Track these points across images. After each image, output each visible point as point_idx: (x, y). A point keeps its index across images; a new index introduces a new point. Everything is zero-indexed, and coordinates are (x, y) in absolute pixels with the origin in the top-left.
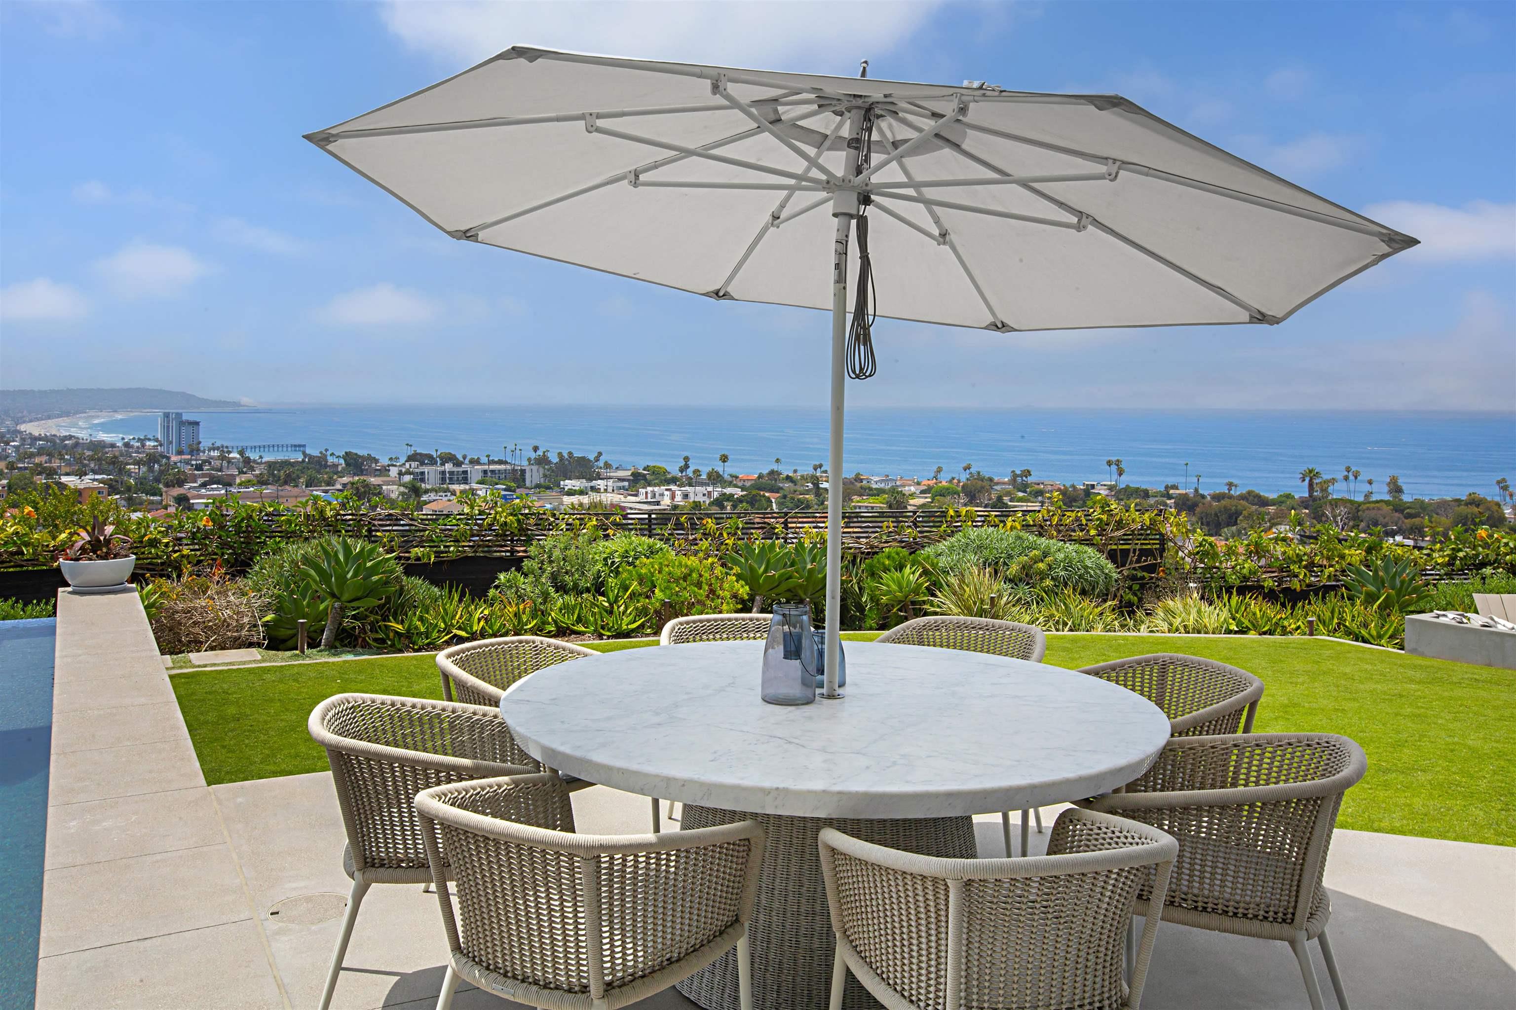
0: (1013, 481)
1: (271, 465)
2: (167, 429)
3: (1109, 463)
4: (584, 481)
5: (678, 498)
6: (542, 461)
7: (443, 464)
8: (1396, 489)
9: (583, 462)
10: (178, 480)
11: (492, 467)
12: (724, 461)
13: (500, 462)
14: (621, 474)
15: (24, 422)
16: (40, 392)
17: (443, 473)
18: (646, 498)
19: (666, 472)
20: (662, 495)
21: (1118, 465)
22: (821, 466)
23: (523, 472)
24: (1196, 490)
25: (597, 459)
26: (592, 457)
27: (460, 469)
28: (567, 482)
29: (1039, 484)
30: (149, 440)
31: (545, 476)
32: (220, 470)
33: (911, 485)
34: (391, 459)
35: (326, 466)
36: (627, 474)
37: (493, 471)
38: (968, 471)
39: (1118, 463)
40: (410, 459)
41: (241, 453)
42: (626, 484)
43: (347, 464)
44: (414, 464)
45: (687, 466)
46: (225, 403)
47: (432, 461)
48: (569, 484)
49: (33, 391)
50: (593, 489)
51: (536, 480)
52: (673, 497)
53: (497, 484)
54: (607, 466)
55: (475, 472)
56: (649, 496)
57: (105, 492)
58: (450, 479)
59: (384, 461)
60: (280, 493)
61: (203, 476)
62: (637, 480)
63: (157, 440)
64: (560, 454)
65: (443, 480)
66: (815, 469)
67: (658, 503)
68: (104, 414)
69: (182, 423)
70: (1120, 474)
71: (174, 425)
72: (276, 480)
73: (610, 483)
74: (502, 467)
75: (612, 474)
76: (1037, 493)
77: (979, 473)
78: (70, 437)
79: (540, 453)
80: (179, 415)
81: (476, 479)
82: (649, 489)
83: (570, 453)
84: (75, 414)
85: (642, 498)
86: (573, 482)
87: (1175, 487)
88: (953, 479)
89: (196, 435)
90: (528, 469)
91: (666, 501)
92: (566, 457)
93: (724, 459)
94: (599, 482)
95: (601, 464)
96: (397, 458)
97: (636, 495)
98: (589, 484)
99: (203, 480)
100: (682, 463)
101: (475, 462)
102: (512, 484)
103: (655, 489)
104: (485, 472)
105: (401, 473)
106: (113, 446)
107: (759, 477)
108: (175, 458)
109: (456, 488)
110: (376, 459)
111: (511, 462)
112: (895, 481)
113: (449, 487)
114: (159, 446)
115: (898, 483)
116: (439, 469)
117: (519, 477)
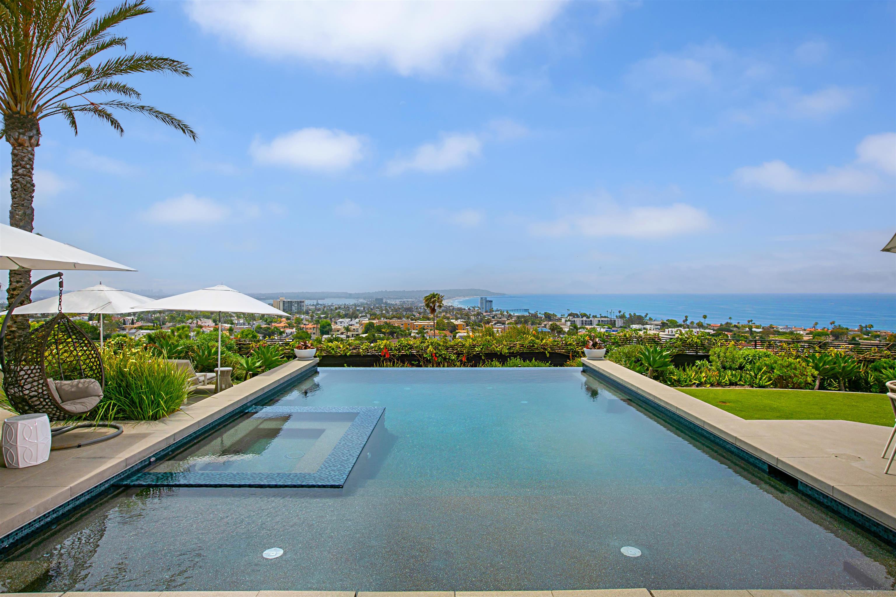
0: (861, 330)
1: (518, 317)
2: (482, 304)
4: (641, 325)
6: (622, 317)
7: (582, 317)
9: (640, 318)
10: (487, 322)
11: (602, 319)
12: (705, 318)
13: (605, 317)
14: (656, 323)
17: (583, 321)
18: (669, 333)
19: (676, 322)
20: (676, 332)
23: (615, 321)
25: (646, 316)
26: (643, 315)
27: (589, 320)
28: (633, 325)
29: (877, 332)
30: (476, 307)
31: (624, 323)
32: (501, 319)
33: (801, 331)
34: (562, 315)
35: (538, 318)
36: (659, 323)
37: (602, 321)
38: (833, 325)
40: (569, 315)
41: (507, 312)
42: (659, 327)
43: (546, 317)
44: (571, 317)
45: (686, 320)
46: (501, 294)
47: (578, 316)
50: (645, 329)
51: (620, 325)
53: (604, 326)
54: (650, 319)
55: (595, 321)
56: (670, 332)
57: (465, 326)
58: (585, 323)
59: (559, 316)
61: (495, 320)
62: (664, 326)
63: (479, 307)
64: (630, 314)
65: (583, 324)
66: (749, 322)
67: (674, 335)
68: (461, 298)
69: (487, 301)
71: (484, 302)
72: (521, 322)
73: (652, 326)
74: (606, 319)
75: (652, 323)
76: (876, 336)
77: (839, 326)
79: (622, 313)
81: (596, 324)
82: (670, 329)
83: (635, 314)
84: (452, 298)
85: (666, 333)
86: (636, 326)
88: (825, 328)
89: (491, 305)
90: (617, 320)
92: (633, 315)
93: (705, 317)
94: (647, 326)
95: (648, 318)
96: (564, 315)
97: (664, 332)
98: (642, 327)
99: (495, 322)
100: (685, 319)
101: (594, 317)
102: (610, 326)
103: (673, 329)
104: (599, 321)
105: (566, 321)
106: (465, 309)
107: (721, 325)
108: (484, 314)
109: (588, 327)
110: (556, 315)
111: (608, 317)
112: (791, 328)
113: (585, 327)
114: (479, 309)
115: (793, 329)
116: (581, 319)
117: (613, 323)
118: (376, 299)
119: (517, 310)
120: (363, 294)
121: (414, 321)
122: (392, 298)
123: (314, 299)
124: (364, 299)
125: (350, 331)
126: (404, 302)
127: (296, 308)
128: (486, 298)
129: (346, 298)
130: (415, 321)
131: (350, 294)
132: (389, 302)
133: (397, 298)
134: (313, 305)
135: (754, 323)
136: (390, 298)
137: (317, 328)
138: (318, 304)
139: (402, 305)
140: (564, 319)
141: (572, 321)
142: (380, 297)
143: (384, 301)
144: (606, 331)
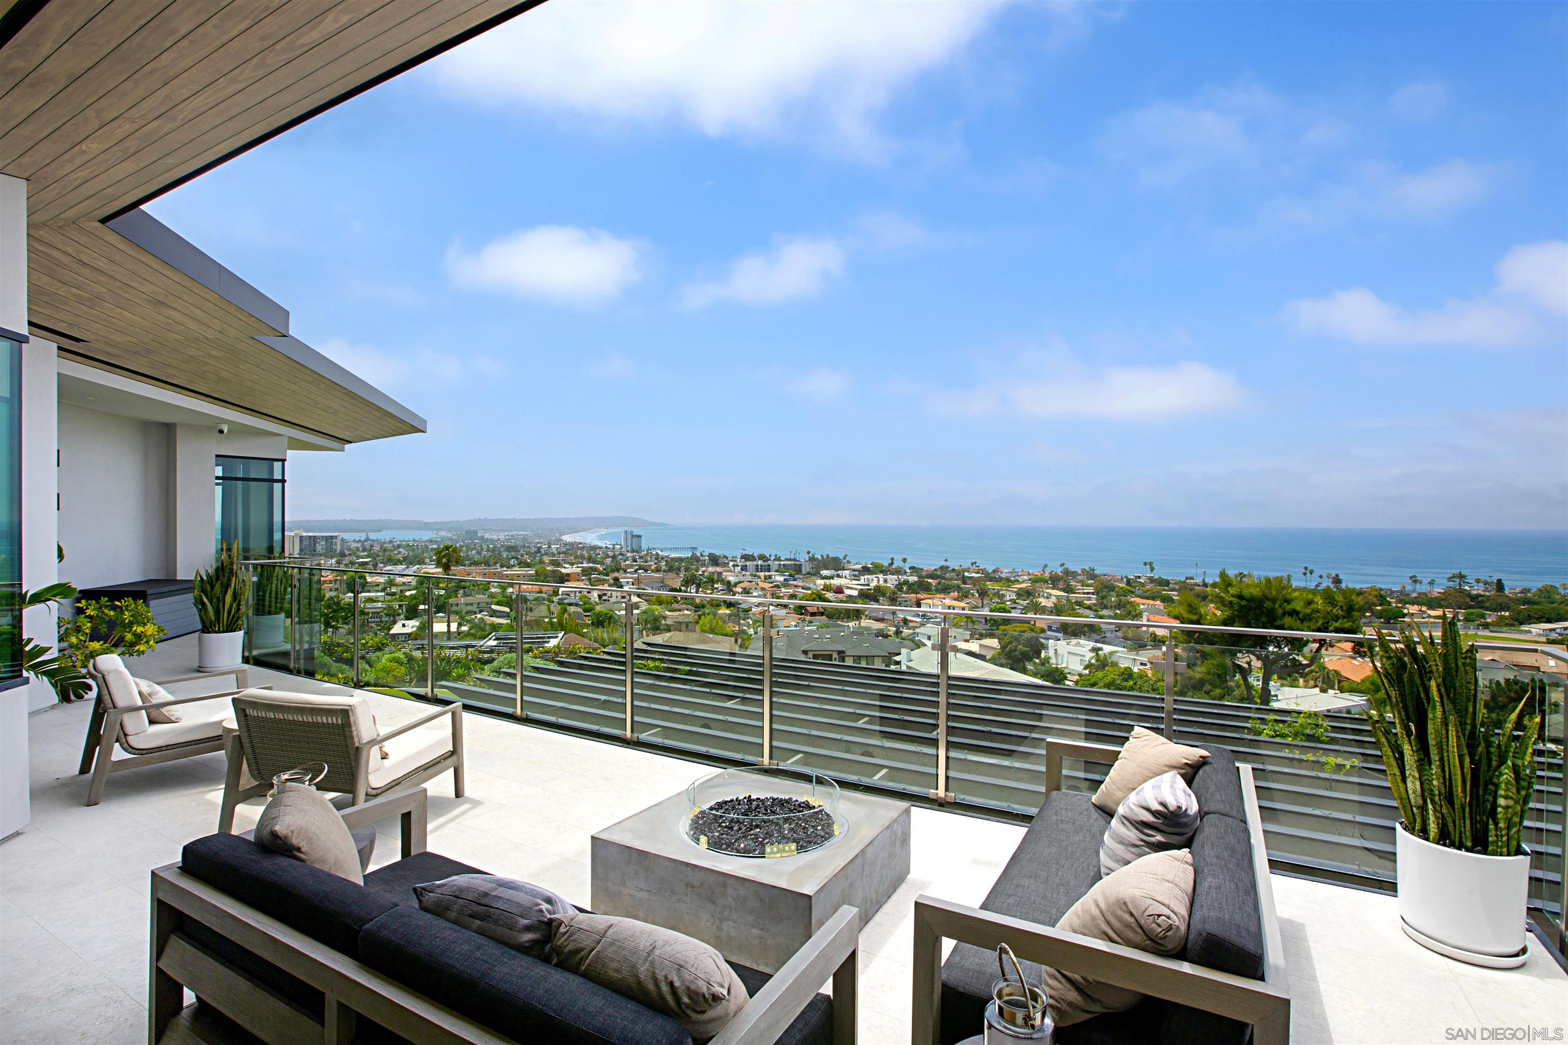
0: (1088, 573)
1: (670, 560)
2: (626, 539)
4: (833, 571)
5: (881, 582)
6: (812, 559)
7: (759, 561)
8: (1337, 581)
9: (836, 560)
10: (616, 568)
11: (785, 563)
13: (790, 560)
14: (856, 567)
15: (565, 535)
16: (574, 518)
17: (757, 565)
19: (880, 566)
20: (873, 580)
23: (801, 566)
24: (1204, 580)
25: (845, 558)
26: (841, 557)
27: (766, 564)
28: (824, 571)
29: (1103, 576)
30: (618, 544)
31: (812, 568)
33: (1024, 576)
34: (733, 557)
35: (698, 560)
36: (859, 567)
37: (784, 565)
38: (1063, 568)
39: (1151, 564)
41: (658, 552)
42: (857, 573)
43: (710, 560)
44: (743, 561)
45: (892, 563)
47: (754, 559)
48: (825, 573)
49: (570, 517)
50: (838, 576)
51: (808, 569)
52: (878, 581)
53: (785, 572)
54: (849, 562)
55: (775, 565)
56: (865, 581)
58: (761, 569)
64: (822, 556)
65: (757, 570)
67: (868, 585)
69: (633, 536)
70: (1152, 571)
71: (629, 537)
73: (847, 572)
74: (790, 563)
75: (851, 567)
76: (1097, 581)
77: (1068, 568)
78: (581, 543)
80: (632, 532)
81: (774, 569)
82: (866, 577)
83: (828, 556)
84: (588, 530)
85: (862, 582)
86: (827, 572)
88: (1052, 572)
89: (639, 543)
90: (803, 564)
91: (873, 584)
92: (826, 557)
94: (842, 572)
95: (845, 561)
96: (736, 557)
97: (859, 580)
98: (835, 573)
99: (637, 567)
100: (890, 561)
101: (776, 559)
102: (793, 573)
103: (869, 577)
104: (780, 565)
105: (734, 566)
106: (601, 548)
107: (935, 570)
108: (629, 555)
109: (762, 574)
110: (725, 556)
111: (795, 560)
112: (1018, 573)
113: (758, 573)
114: (622, 548)
115: (1020, 574)
116: (755, 563)
117: (798, 569)
118: (468, 532)
120: (447, 523)
121: (505, 569)
122: (493, 531)
123: (362, 531)
124: (449, 530)
125: (395, 585)
126: (512, 536)
127: (324, 547)
129: (420, 529)
130: (508, 568)
131: (426, 523)
132: (487, 536)
133: (502, 530)
134: (359, 541)
135: (978, 566)
136: (490, 530)
137: (341, 580)
139: (508, 540)
140: (731, 564)
141: (742, 566)
142: (474, 529)
143: (479, 535)
144: (785, 580)
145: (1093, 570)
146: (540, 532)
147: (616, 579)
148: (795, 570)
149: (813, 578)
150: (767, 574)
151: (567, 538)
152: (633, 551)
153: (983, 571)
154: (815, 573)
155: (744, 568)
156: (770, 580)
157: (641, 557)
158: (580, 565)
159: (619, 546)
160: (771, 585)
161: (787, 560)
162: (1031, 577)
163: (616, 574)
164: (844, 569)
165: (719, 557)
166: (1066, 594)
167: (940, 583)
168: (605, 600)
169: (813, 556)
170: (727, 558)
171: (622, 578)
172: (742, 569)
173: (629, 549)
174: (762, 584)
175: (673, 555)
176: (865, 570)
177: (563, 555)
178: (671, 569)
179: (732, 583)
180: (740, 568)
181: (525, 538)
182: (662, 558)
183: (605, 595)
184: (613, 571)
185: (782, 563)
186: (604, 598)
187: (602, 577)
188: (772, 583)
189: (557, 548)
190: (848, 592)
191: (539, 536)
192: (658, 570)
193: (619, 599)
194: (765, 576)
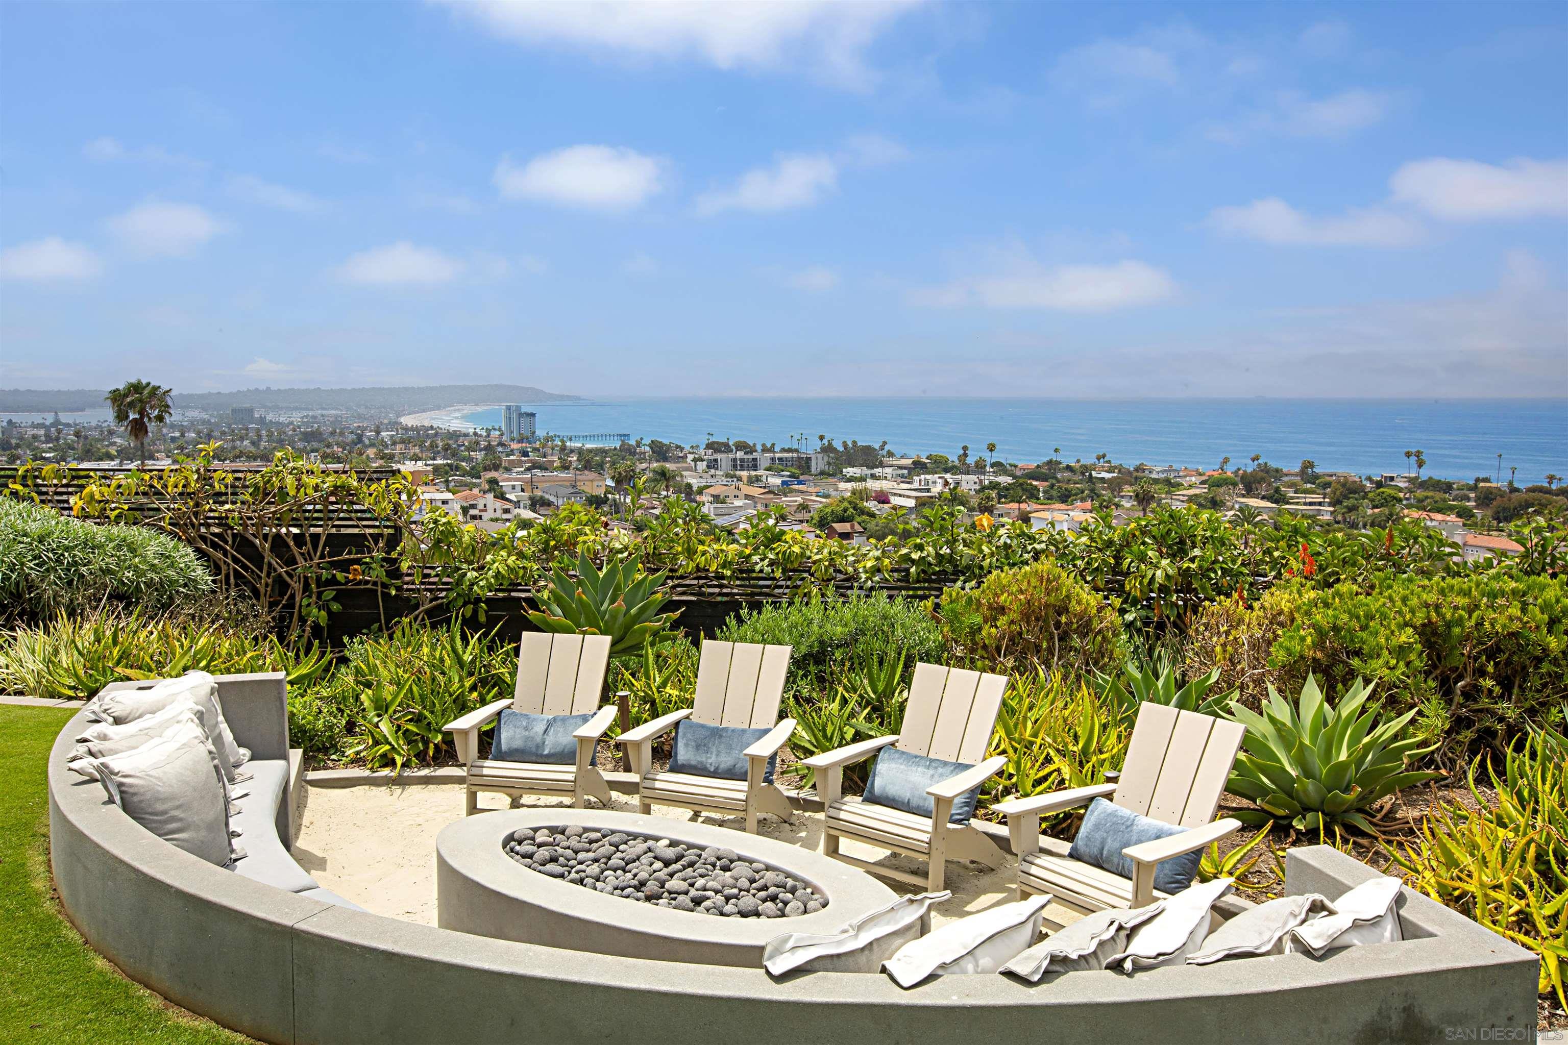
0: (1303, 472)
1: (589, 452)
2: (509, 420)
3: (1408, 455)
4: (865, 468)
5: (951, 485)
6: (828, 449)
7: (736, 452)
9: (868, 450)
10: (494, 464)
11: (781, 455)
12: (991, 450)
13: (789, 450)
14: (902, 462)
15: (404, 415)
16: (418, 388)
17: (735, 460)
18: (920, 485)
19: (947, 461)
20: (934, 482)
21: (1418, 457)
22: (1104, 456)
23: (809, 459)
24: (1511, 483)
25: (882, 448)
26: (877, 447)
27: (750, 457)
28: (849, 469)
29: (1331, 476)
30: (495, 429)
31: (829, 464)
32: (543, 457)
33: (1192, 476)
34: (692, 447)
35: (635, 453)
36: (908, 461)
37: (781, 459)
38: (1256, 462)
39: (1418, 454)
40: (709, 446)
41: (563, 441)
42: (905, 472)
43: (653, 452)
44: (710, 452)
45: (965, 455)
46: (569, 398)
47: (727, 449)
48: (850, 471)
49: (413, 388)
50: (873, 476)
51: (821, 467)
52: (945, 484)
53: (783, 471)
54: (890, 454)
55: (764, 459)
56: (923, 483)
58: (741, 466)
59: (684, 448)
60: (579, 477)
62: (916, 468)
63: (500, 430)
64: (845, 444)
65: (735, 467)
66: (1099, 459)
67: (928, 490)
68: (468, 407)
69: (521, 415)
70: (1420, 466)
71: (515, 416)
73: (888, 470)
74: (790, 455)
75: (894, 463)
76: (1325, 484)
77: (1266, 464)
78: (432, 428)
79: (826, 441)
81: (764, 466)
82: (923, 477)
83: (854, 442)
84: (444, 408)
85: (916, 485)
86: (855, 470)
87: (1486, 480)
88: (1239, 469)
89: (532, 425)
90: (813, 457)
91: (938, 489)
92: (851, 445)
93: (991, 448)
94: (880, 469)
95: (884, 452)
96: (697, 446)
97: (911, 482)
98: (869, 472)
99: (528, 465)
100: (962, 452)
101: (765, 450)
102: (796, 471)
103: (928, 477)
104: (773, 459)
105: (695, 460)
106: (466, 435)
107: (1038, 466)
108: (515, 446)
109: (744, 474)
110: (678, 447)
111: (796, 451)
112: (1178, 471)
113: (738, 473)
114: (502, 435)
115: (1181, 474)
116: (731, 456)
117: (804, 465)
118: (234, 411)
119: (592, 437)
120: (202, 396)
122: (281, 408)
123: (49, 410)
124: (204, 409)
126: (314, 417)
128: (518, 408)
132: (270, 417)
133: (296, 409)
134: (41, 426)
135: (1109, 462)
136: (276, 408)
138: (57, 423)
139: (306, 424)
140: (690, 457)
141: (710, 461)
142: (248, 406)
143: (257, 416)
144: (783, 483)
145: (1312, 465)
146: (361, 410)
147: (493, 482)
148: (799, 467)
149: (830, 480)
150: (753, 473)
151: (408, 421)
152: (520, 441)
153: (1120, 469)
154: (834, 472)
155: (713, 465)
156: (761, 484)
157: (536, 450)
158: (431, 462)
159: (498, 433)
160: (763, 491)
161: (783, 450)
162: (1204, 478)
163: (493, 474)
164: (881, 465)
165: (669, 447)
166: (1274, 505)
167: (1052, 486)
168: (474, 517)
169: (830, 444)
170: (682, 449)
171: (503, 481)
172: (708, 467)
173: (515, 434)
174: (747, 490)
175: (589, 446)
176: (919, 467)
177: (402, 446)
178: (587, 466)
179: (695, 488)
180: (705, 463)
181: (337, 420)
182: (572, 451)
183: (473, 506)
184: (486, 469)
185: (777, 455)
186: (472, 512)
187: (468, 479)
188: (765, 487)
189: (392, 436)
190: (895, 501)
191: (360, 417)
192: (565, 467)
193: (499, 514)
194: (749, 477)
